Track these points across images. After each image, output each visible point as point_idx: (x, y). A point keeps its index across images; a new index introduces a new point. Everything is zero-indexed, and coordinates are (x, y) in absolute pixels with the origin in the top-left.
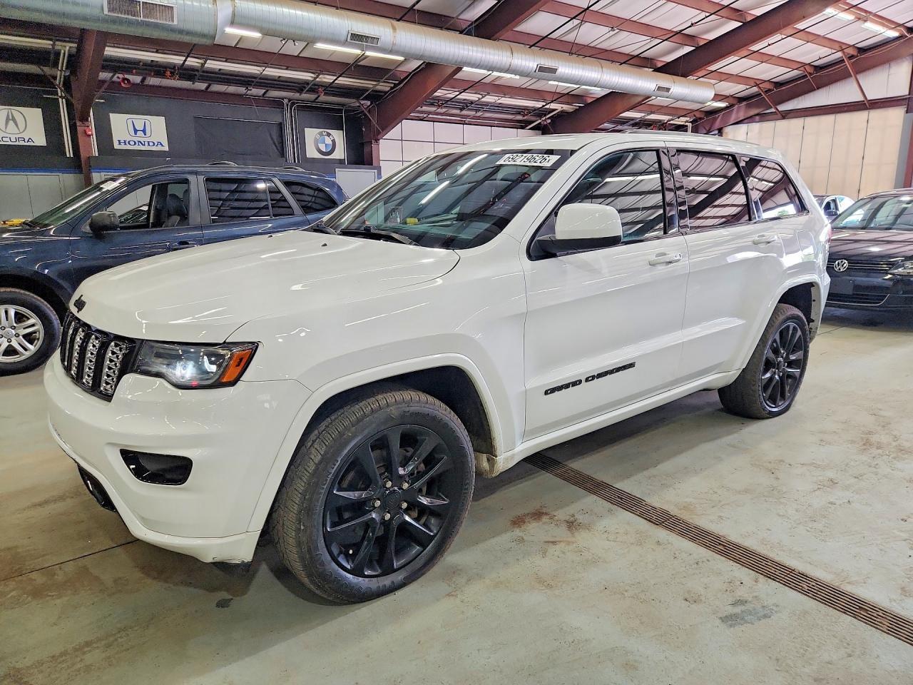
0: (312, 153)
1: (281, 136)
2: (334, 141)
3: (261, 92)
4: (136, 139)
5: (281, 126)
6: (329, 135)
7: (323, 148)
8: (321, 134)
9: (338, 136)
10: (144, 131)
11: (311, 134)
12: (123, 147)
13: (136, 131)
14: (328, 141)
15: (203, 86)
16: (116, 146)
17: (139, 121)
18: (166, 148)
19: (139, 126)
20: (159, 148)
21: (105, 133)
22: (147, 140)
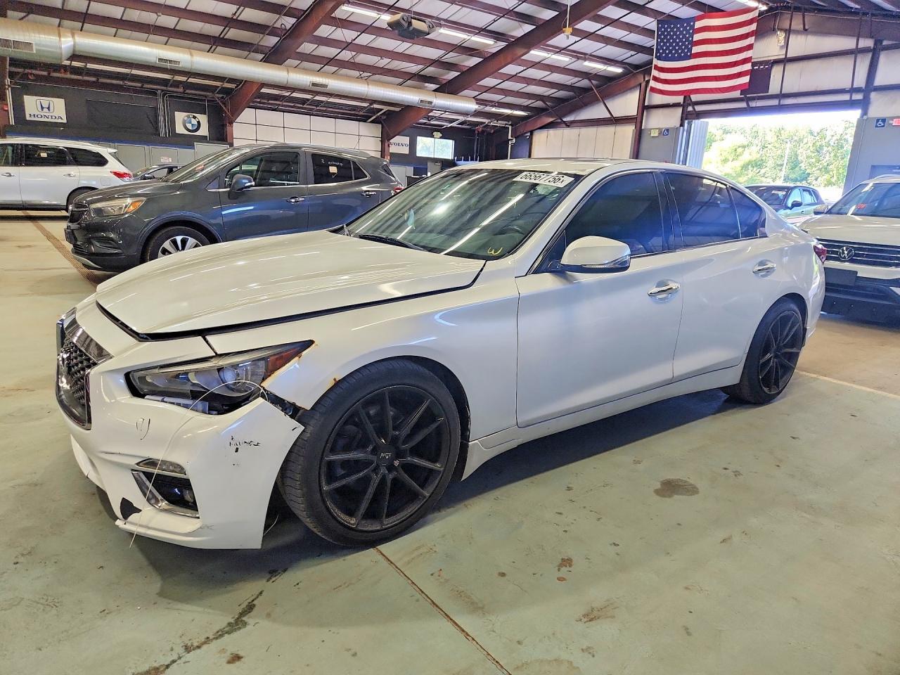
0: (180, 129)
1: (156, 116)
2: (199, 122)
3: (140, 85)
4: (42, 114)
5: (155, 109)
6: (194, 117)
7: (190, 127)
8: (188, 117)
9: (203, 119)
10: (49, 108)
11: (180, 117)
12: (33, 119)
13: (42, 108)
14: (194, 122)
15: (94, 79)
16: (28, 118)
17: (45, 101)
18: (65, 121)
19: (45, 105)
20: (60, 121)
21: (19, 108)
22: (51, 114)
